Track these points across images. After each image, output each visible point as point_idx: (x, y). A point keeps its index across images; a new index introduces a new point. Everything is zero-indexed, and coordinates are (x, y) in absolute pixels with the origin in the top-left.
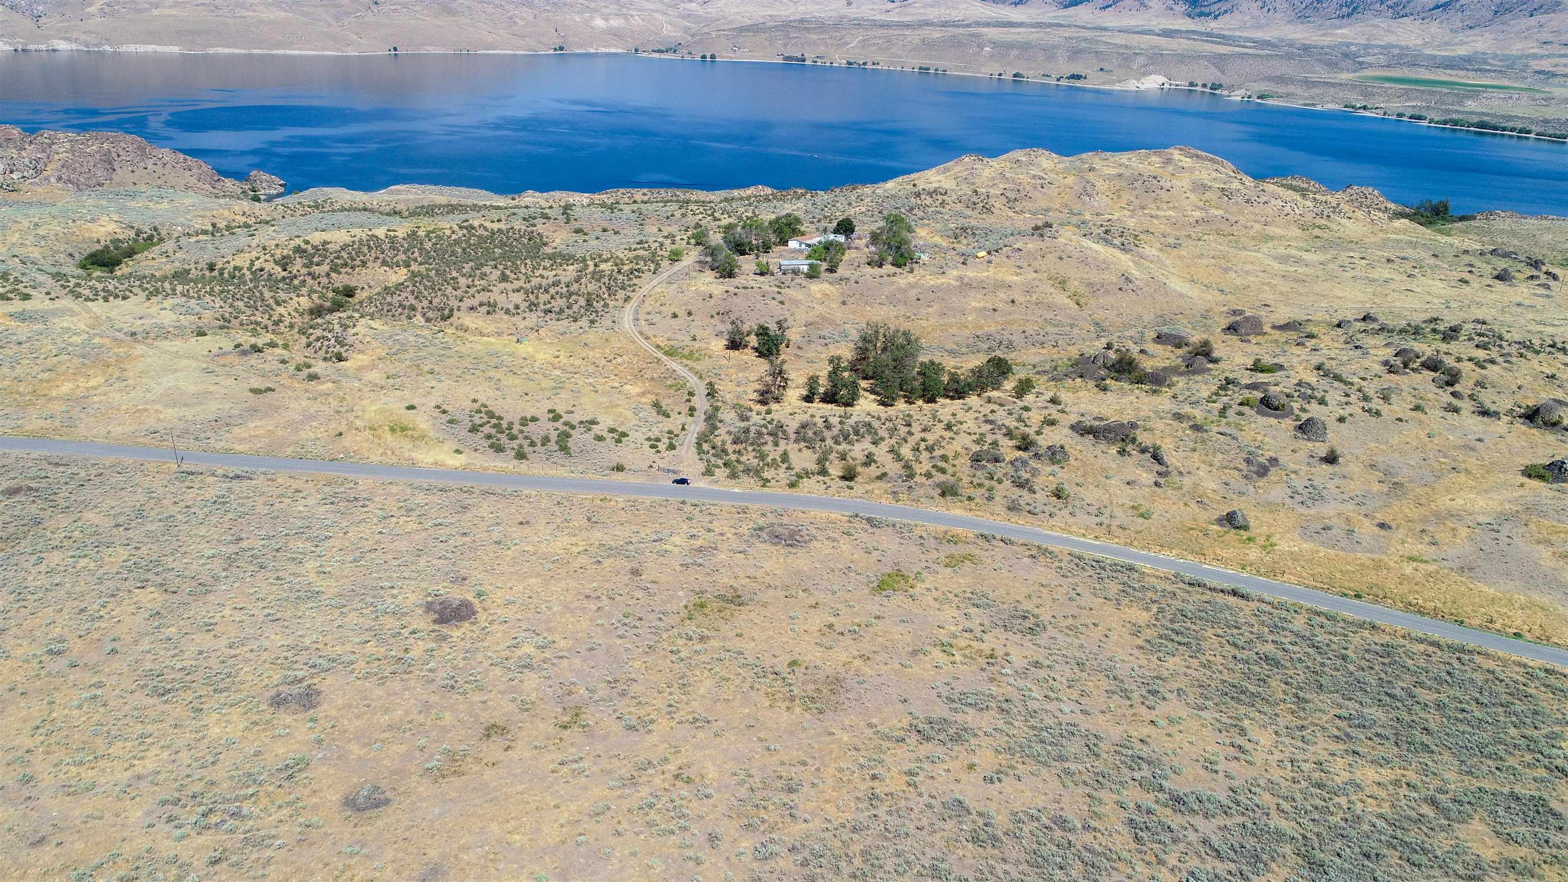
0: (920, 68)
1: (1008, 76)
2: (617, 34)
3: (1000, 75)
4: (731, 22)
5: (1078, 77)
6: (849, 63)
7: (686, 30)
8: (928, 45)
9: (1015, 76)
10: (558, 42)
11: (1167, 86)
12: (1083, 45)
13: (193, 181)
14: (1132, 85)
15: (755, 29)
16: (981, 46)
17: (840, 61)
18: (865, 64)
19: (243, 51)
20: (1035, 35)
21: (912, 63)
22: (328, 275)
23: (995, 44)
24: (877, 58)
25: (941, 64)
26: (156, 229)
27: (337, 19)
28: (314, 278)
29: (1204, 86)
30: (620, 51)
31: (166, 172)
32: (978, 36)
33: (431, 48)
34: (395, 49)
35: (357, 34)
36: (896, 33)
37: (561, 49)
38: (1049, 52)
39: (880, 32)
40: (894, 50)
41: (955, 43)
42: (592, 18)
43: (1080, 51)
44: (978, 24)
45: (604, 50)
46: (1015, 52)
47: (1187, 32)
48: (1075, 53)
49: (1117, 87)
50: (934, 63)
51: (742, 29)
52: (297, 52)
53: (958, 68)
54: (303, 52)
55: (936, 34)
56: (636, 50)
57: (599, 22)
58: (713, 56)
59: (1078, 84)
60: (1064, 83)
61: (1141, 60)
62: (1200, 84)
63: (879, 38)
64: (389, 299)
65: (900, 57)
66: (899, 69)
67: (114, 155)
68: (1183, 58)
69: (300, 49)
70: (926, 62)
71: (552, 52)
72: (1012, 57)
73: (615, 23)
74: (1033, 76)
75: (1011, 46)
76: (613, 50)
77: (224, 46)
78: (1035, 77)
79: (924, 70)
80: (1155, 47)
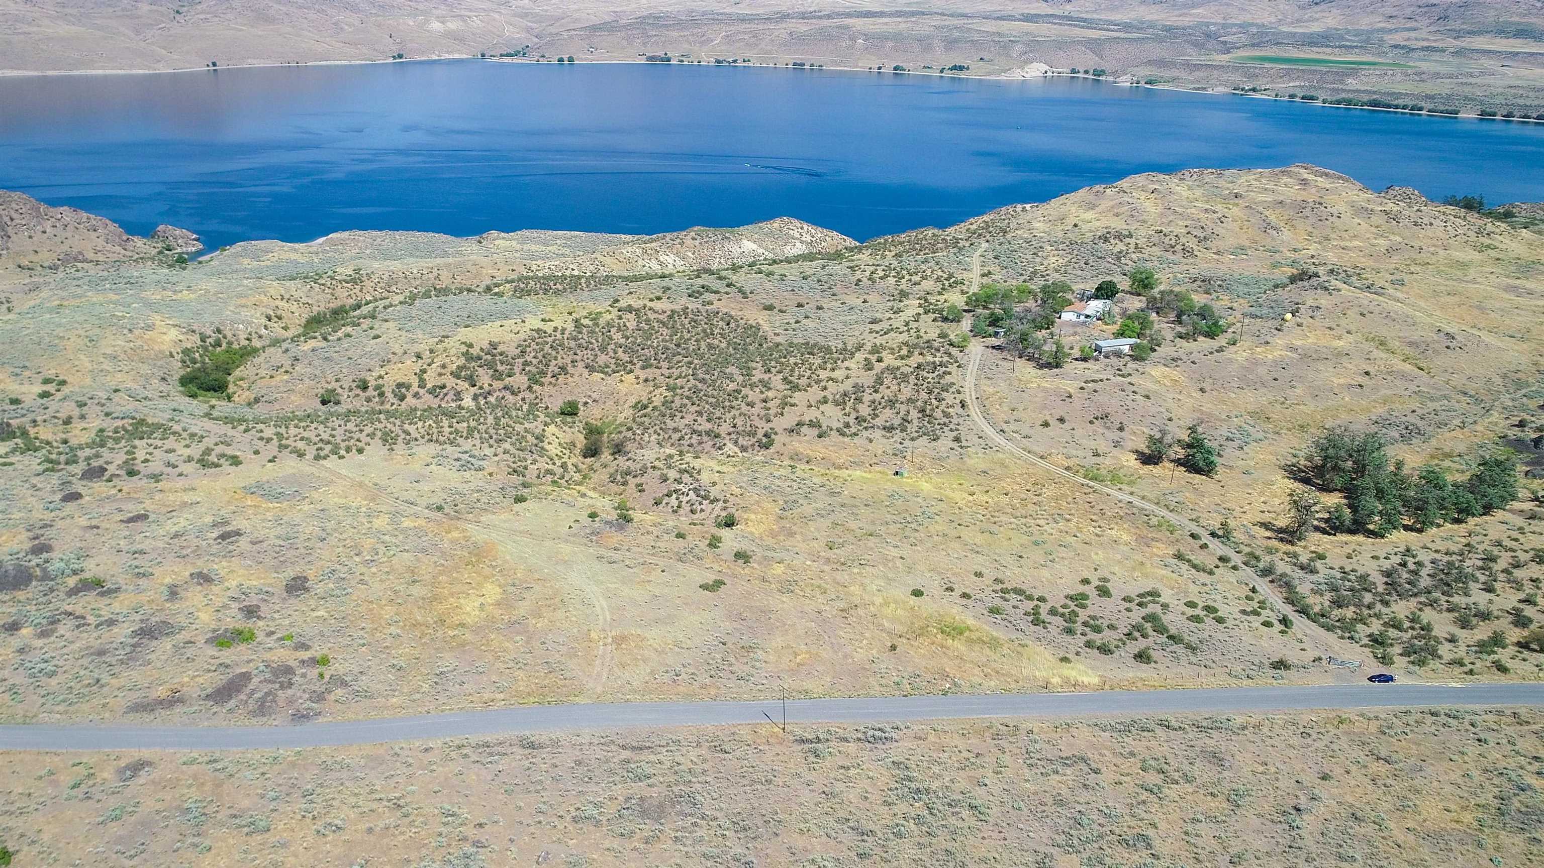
0: (795, 64)
1: (888, 69)
2: (458, 38)
3: (880, 68)
4: (577, 20)
5: (961, 68)
6: (718, 61)
7: (529, 30)
8: (795, 39)
9: (895, 69)
10: (395, 51)
11: (1049, 74)
12: (956, 34)
14: (1017, 75)
15: (608, 27)
16: (853, 39)
17: (708, 60)
18: (735, 61)
19: (35, 73)
20: (903, 26)
21: (785, 59)
22: (530, 388)
23: (867, 36)
24: (747, 55)
25: (817, 59)
26: (219, 331)
27: (138, 33)
28: (513, 393)
29: (1086, 72)
30: (465, 56)
32: (847, 27)
33: (254, 61)
34: (214, 64)
35: (164, 48)
36: (761, 27)
37: (400, 56)
38: (925, 43)
39: (743, 27)
40: (763, 45)
41: (826, 37)
42: (427, 21)
43: (955, 41)
44: (849, 15)
45: (447, 56)
46: (890, 44)
47: (1047, 15)
48: (951, 44)
49: (1003, 77)
50: (809, 58)
51: (594, 28)
52: (100, 72)
53: (834, 63)
54: (108, 72)
55: (803, 27)
56: (483, 55)
57: (436, 26)
58: (571, 59)
59: (962, 75)
60: (947, 74)
61: (1019, 47)
62: (1082, 71)
63: (745, 33)
65: (770, 52)
66: (772, 65)
68: (1061, 45)
69: (103, 68)
70: (799, 58)
71: (391, 60)
72: (887, 49)
73: (452, 25)
74: (913, 68)
75: (884, 37)
76: (457, 56)
77: (12, 68)
78: (916, 69)
79: (799, 66)
80: (1027, 34)
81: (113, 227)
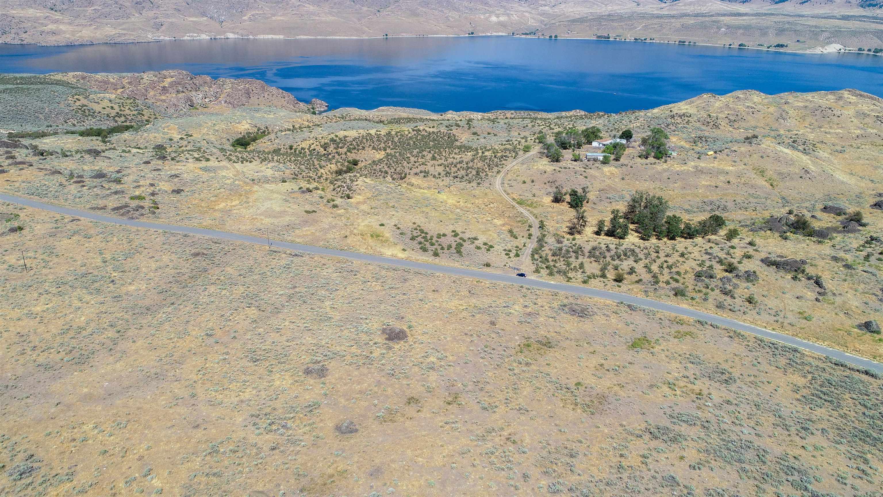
0: (680, 42)
1: (736, 46)
2: (503, 25)
3: (730, 45)
4: (568, 17)
5: (782, 46)
6: (636, 39)
7: (542, 22)
8: (685, 27)
9: (740, 45)
10: (471, 30)
11: (843, 51)
12: (787, 26)
13: (285, 103)
14: (818, 50)
15: (581, 20)
16: (719, 28)
17: (630, 38)
18: (645, 39)
19: (313, 37)
20: (755, 21)
21: (675, 38)
22: (346, 153)
23: (728, 27)
24: (654, 36)
25: (693, 39)
27: (359, 20)
29: (869, 50)
30: (504, 34)
31: (273, 99)
32: (718, 22)
33: (404, 34)
34: (387, 35)
35: (368, 27)
36: (666, 21)
37: (472, 33)
38: (763, 31)
39: (656, 21)
40: (664, 31)
41: (704, 27)
42: (490, 16)
43: (784, 30)
44: (718, 15)
45: (495, 34)
46: (741, 31)
47: (860, 16)
48: (781, 31)
49: (808, 52)
50: (688, 38)
51: (574, 21)
52: (338, 37)
53: (703, 41)
54: (341, 38)
55: (692, 21)
56: (513, 34)
57: (494, 19)
58: (556, 36)
59: (781, 50)
60: (772, 49)
61: (826, 35)
62: (866, 49)
63: (656, 24)
64: (375, 167)
65: (668, 35)
66: (666, 42)
67: (251, 90)
68: (854, 33)
69: (340, 36)
70: (682, 38)
71: (467, 35)
72: (739, 34)
73: (502, 19)
74: (751, 45)
75: (739, 27)
76: (500, 34)
77: (304, 35)
78: (753, 46)
79: (682, 43)
80: (838, 26)
81: (292, 97)
